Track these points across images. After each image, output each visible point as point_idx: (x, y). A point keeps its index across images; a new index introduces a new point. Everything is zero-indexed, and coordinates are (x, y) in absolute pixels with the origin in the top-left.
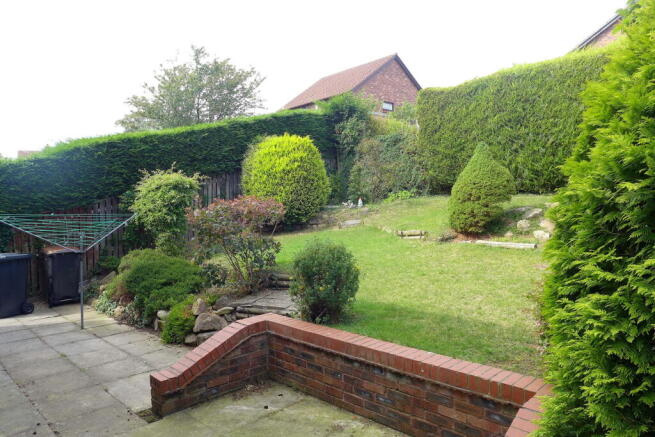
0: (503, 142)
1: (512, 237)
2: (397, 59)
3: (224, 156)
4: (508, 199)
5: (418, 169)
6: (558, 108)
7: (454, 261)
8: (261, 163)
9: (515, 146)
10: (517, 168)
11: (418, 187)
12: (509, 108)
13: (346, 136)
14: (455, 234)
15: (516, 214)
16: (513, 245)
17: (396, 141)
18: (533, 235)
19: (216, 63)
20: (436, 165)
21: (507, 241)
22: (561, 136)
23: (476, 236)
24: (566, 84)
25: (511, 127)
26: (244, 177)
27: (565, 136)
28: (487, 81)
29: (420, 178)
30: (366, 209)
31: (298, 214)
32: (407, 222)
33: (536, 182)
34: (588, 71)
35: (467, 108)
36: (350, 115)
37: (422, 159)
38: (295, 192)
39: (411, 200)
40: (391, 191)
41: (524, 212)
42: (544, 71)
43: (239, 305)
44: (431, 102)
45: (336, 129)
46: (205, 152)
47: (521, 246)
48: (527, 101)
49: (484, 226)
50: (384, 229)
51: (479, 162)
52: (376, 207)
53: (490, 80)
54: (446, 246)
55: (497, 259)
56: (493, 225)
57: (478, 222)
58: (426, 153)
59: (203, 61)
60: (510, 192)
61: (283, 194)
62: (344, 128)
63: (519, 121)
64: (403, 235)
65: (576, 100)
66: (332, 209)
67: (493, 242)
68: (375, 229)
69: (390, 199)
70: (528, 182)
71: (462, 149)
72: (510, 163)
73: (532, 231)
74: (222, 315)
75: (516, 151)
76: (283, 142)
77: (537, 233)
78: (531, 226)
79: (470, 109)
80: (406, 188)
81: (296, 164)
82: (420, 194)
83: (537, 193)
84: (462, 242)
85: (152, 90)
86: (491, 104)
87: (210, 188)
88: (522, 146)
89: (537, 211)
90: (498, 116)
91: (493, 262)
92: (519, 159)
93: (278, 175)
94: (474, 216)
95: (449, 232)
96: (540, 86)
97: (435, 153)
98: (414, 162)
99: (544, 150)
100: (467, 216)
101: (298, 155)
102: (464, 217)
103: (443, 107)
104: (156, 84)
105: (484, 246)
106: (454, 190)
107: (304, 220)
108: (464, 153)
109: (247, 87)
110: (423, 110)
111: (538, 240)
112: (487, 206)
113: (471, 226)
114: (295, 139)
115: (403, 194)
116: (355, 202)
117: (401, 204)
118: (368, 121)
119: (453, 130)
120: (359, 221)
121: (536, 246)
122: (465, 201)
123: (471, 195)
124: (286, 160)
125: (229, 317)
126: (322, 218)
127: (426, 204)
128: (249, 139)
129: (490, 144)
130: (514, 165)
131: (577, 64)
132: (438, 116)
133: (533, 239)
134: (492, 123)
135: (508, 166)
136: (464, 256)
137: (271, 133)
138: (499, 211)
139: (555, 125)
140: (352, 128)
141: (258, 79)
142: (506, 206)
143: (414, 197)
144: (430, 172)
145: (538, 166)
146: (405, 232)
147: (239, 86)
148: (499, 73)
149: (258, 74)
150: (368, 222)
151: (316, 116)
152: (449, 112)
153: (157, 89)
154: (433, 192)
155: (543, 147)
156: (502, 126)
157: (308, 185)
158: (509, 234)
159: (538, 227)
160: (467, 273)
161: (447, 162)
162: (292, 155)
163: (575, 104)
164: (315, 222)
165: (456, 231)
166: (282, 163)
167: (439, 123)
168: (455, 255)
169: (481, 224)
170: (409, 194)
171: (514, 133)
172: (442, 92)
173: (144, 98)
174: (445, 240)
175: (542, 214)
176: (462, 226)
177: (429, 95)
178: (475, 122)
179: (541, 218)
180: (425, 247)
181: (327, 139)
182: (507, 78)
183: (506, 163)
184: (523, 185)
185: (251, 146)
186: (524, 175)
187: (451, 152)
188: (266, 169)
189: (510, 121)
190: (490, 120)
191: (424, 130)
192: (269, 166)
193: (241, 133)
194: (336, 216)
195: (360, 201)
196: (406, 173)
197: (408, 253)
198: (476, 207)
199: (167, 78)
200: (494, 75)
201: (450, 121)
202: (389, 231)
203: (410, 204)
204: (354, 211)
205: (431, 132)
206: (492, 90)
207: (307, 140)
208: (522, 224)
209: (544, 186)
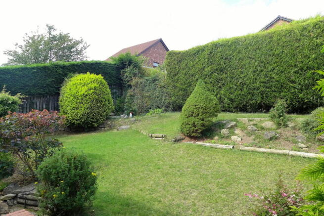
0: (213, 82)
1: (218, 139)
2: (161, 41)
3: (48, 84)
4: (216, 116)
5: (166, 97)
6: (244, 63)
7: (181, 157)
8: (70, 89)
9: (220, 84)
10: (221, 97)
11: (166, 107)
12: (216, 62)
13: (127, 77)
14: (183, 137)
15: (220, 125)
16: (219, 146)
17: (155, 80)
18: (231, 139)
19: (61, 34)
20: (176, 94)
21: (215, 143)
22: (246, 79)
23: (196, 138)
24: (248, 50)
25: (218, 74)
26: (61, 98)
27: (247, 79)
28: (204, 47)
29: (167, 101)
30: (134, 119)
31: (92, 122)
32: (156, 128)
33: (231, 106)
34: (260, 42)
35: (193, 62)
36: (129, 65)
37: (168, 90)
38: (90, 108)
39: (162, 114)
40: (150, 108)
41: (225, 124)
42: (236, 42)
43: (20, 192)
44: (173, 58)
45: (121, 73)
46: (34, 81)
47: (224, 147)
48: (226, 59)
49: (202, 133)
50: (142, 132)
51: (199, 92)
52: (140, 118)
53: (206, 46)
54: (177, 145)
55: (208, 156)
56: (207, 132)
57: (197, 130)
58: (170, 87)
59: (53, 33)
60: (217, 111)
61: (83, 109)
62: (126, 72)
63: (222, 70)
64: (152, 137)
65: (254, 59)
66: (115, 119)
67: (206, 143)
68: (138, 132)
69: (149, 113)
70: (227, 105)
71: (190, 85)
72: (217, 94)
73: (230, 136)
74: (5, 201)
75: (220, 87)
76: (85, 78)
77: (234, 138)
78: (230, 132)
79: (195, 62)
80: (159, 107)
81: (92, 91)
82: (167, 111)
83: (232, 112)
84: (188, 142)
85: (21, 47)
86: (206, 60)
87: (38, 104)
88: (223, 85)
89: (233, 123)
90: (210, 67)
91: (206, 158)
92: (222, 92)
93: (80, 97)
94: (195, 126)
95: (180, 136)
96: (234, 51)
97: (175, 87)
98: (163, 92)
99: (236, 87)
100: (190, 126)
101: (93, 86)
102: (189, 126)
103: (180, 61)
104: (23, 44)
105: (201, 146)
106: (183, 109)
107: (96, 125)
108: (191, 88)
109: (79, 49)
110: (169, 63)
111: (234, 142)
112: (203, 120)
113: (193, 132)
114: (93, 76)
115: (157, 110)
116: (128, 115)
117: (155, 116)
118: (140, 68)
119: (186, 74)
120: (129, 126)
121: (233, 147)
122: (190, 117)
123: (193, 113)
124: (86, 88)
125: (11, 203)
126: (107, 124)
127: (169, 117)
128: (65, 75)
129: (206, 83)
130: (219, 96)
131: (254, 39)
132: (177, 66)
133: (230, 142)
134: (207, 71)
135: (216, 96)
136: (188, 153)
137: (79, 73)
138: (210, 123)
139: (242, 73)
140: (130, 72)
141: (85, 45)
142: (214, 120)
143: (164, 112)
144: (173, 98)
145: (232, 96)
146: (153, 135)
147: (75, 49)
148: (211, 43)
149: (86, 43)
150: (134, 127)
151: (110, 64)
152: (183, 65)
153: (24, 47)
154: (174, 110)
155: (235, 85)
156: (213, 73)
157: (99, 104)
158: (216, 138)
159: (234, 134)
160: (188, 167)
161: (181, 93)
162: (89, 86)
163: (253, 61)
164: (103, 126)
165: (184, 135)
166: (83, 90)
167: (177, 70)
168: (182, 152)
169: (200, 131)
170: (160, 110)
171: (220, 77)
172: (180, 53)
173: (15, 52)
174: (177, 141)
175: (236, 125)
176: (188, 132)
177: (173, 54)
178: (197, 70)
179: (236, 128)
180: (164, 146)
181: (117, 78)
182: (215, 46)
183: (215, 94)
184: (224, 107)
185: (66, 79)
186: (225, 101)
187: (184, 87)
188: (73, 93)
189: (217, 70)
190: (205, 69)
191: (169, 74)
192: (75, 91)
193: (60, 71)
194: (116, 123)
195: (131, 114)
196: (159, 98)
197: (153, 150)
198: (197, 121)
199: (30, 41)
200: (208, 44)
201: (183, 69)
202: (145, 134)
203: (161, 116)
204: (126, 120)
205: (173, 75)
206: (207, 52)
207: (100, 77)
208: (224, 131)
209: (236, 108)
